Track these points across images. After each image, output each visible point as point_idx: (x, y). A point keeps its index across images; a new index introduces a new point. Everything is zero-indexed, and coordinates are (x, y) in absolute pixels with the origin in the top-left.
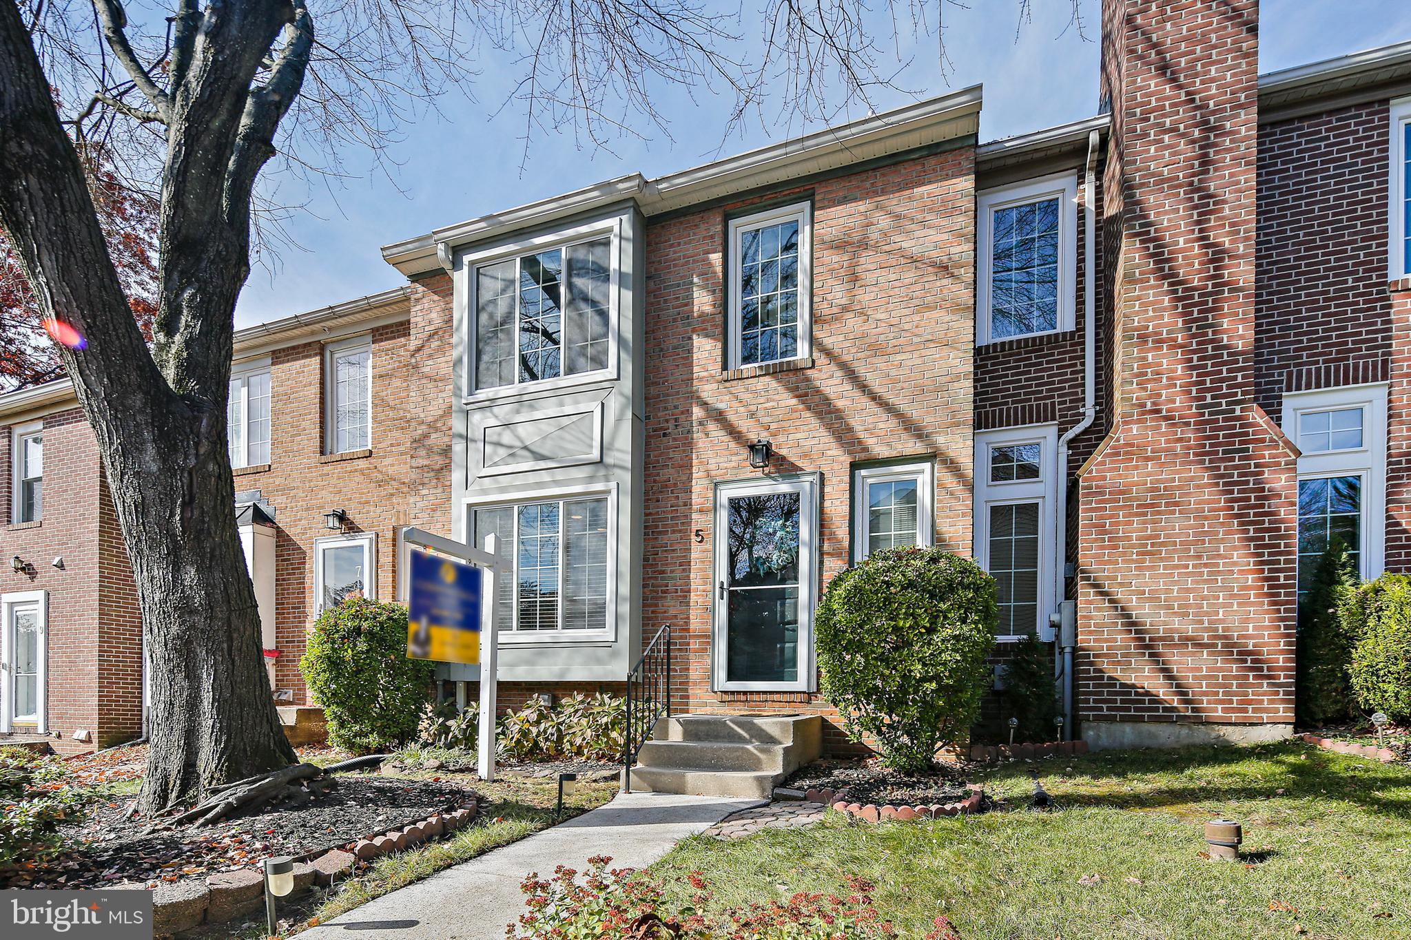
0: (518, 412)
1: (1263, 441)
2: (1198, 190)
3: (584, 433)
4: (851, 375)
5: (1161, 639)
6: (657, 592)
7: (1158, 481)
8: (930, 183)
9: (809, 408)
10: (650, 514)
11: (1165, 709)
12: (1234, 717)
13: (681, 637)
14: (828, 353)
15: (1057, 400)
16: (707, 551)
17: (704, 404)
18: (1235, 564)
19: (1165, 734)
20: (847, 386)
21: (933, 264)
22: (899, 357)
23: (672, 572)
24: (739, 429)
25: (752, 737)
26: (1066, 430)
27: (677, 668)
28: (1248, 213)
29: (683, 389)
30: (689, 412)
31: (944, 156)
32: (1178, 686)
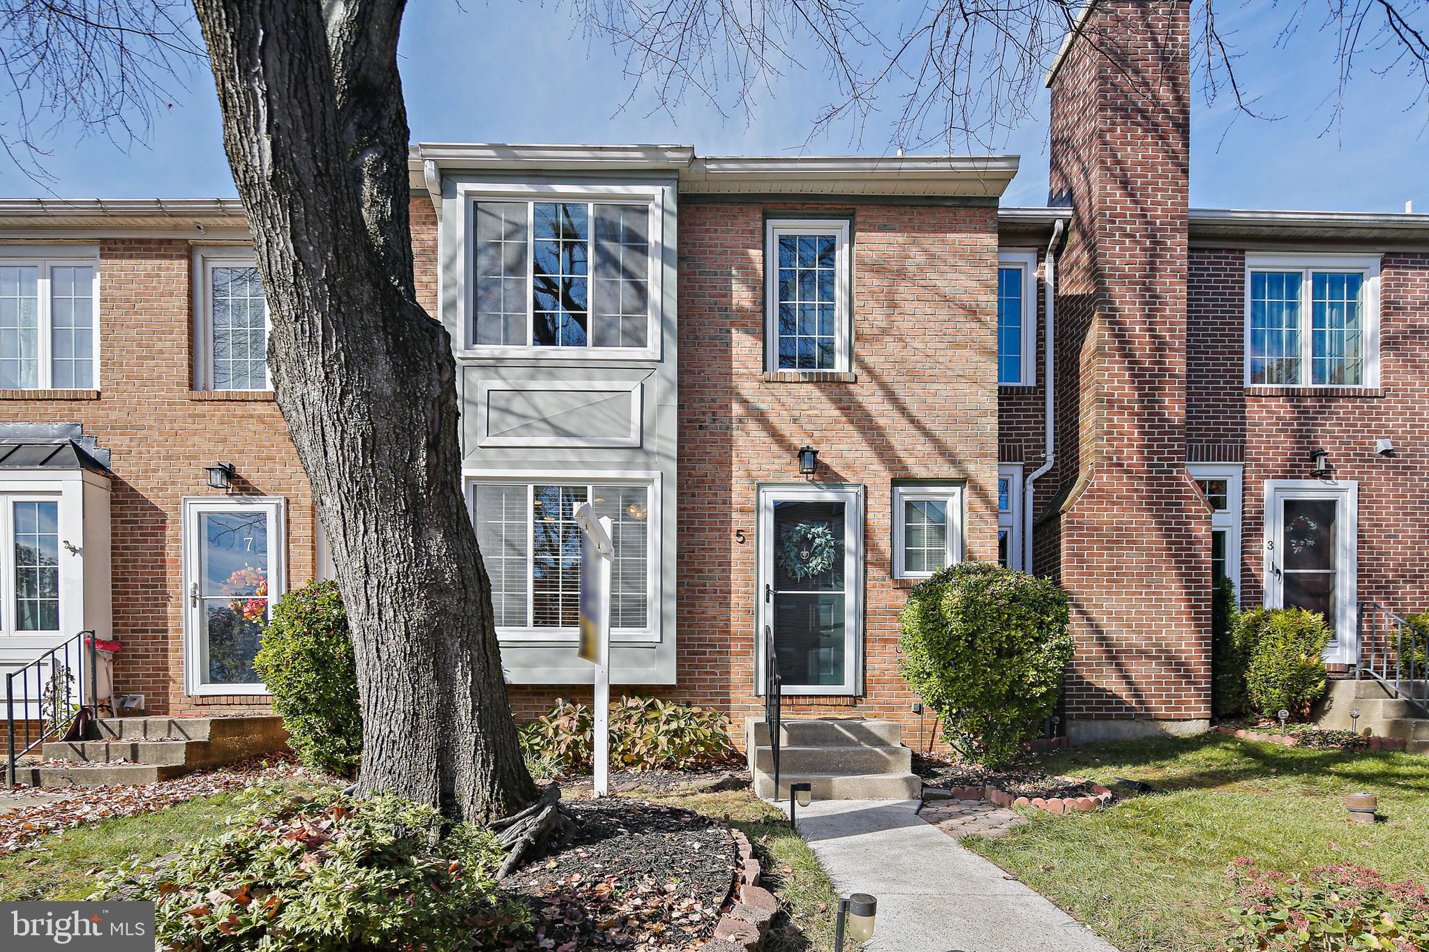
0: (533, 378)
1: (1190, 498)
2: (1149, 290)
3: (618, 413)
4: (891, 396)
5: (1124, 652)
6: (694, 592)
7: (1121, 522)
8: (961, 231)
9: (851, 422)
10: (685, 509)
11: (1127, 709)
12: (1173, 714)
13: (721, 640)
14: (869, 371)
15: (1023, 444)
16: (750, 552)
17: (744, 402)
18: (1172, 593)
19: (1127, 730)
20: (888, 406)
21: (963, 307)
22: (935, 386)
23: (710, 571)
24: (782, 432)
25: (860, 739)
26: (1031, 471)
27: (717, 671)
28: (1181, 317)
29: (722, 383)
30: (728, 408)
31: (972, 210)
32: (1136, 690)
